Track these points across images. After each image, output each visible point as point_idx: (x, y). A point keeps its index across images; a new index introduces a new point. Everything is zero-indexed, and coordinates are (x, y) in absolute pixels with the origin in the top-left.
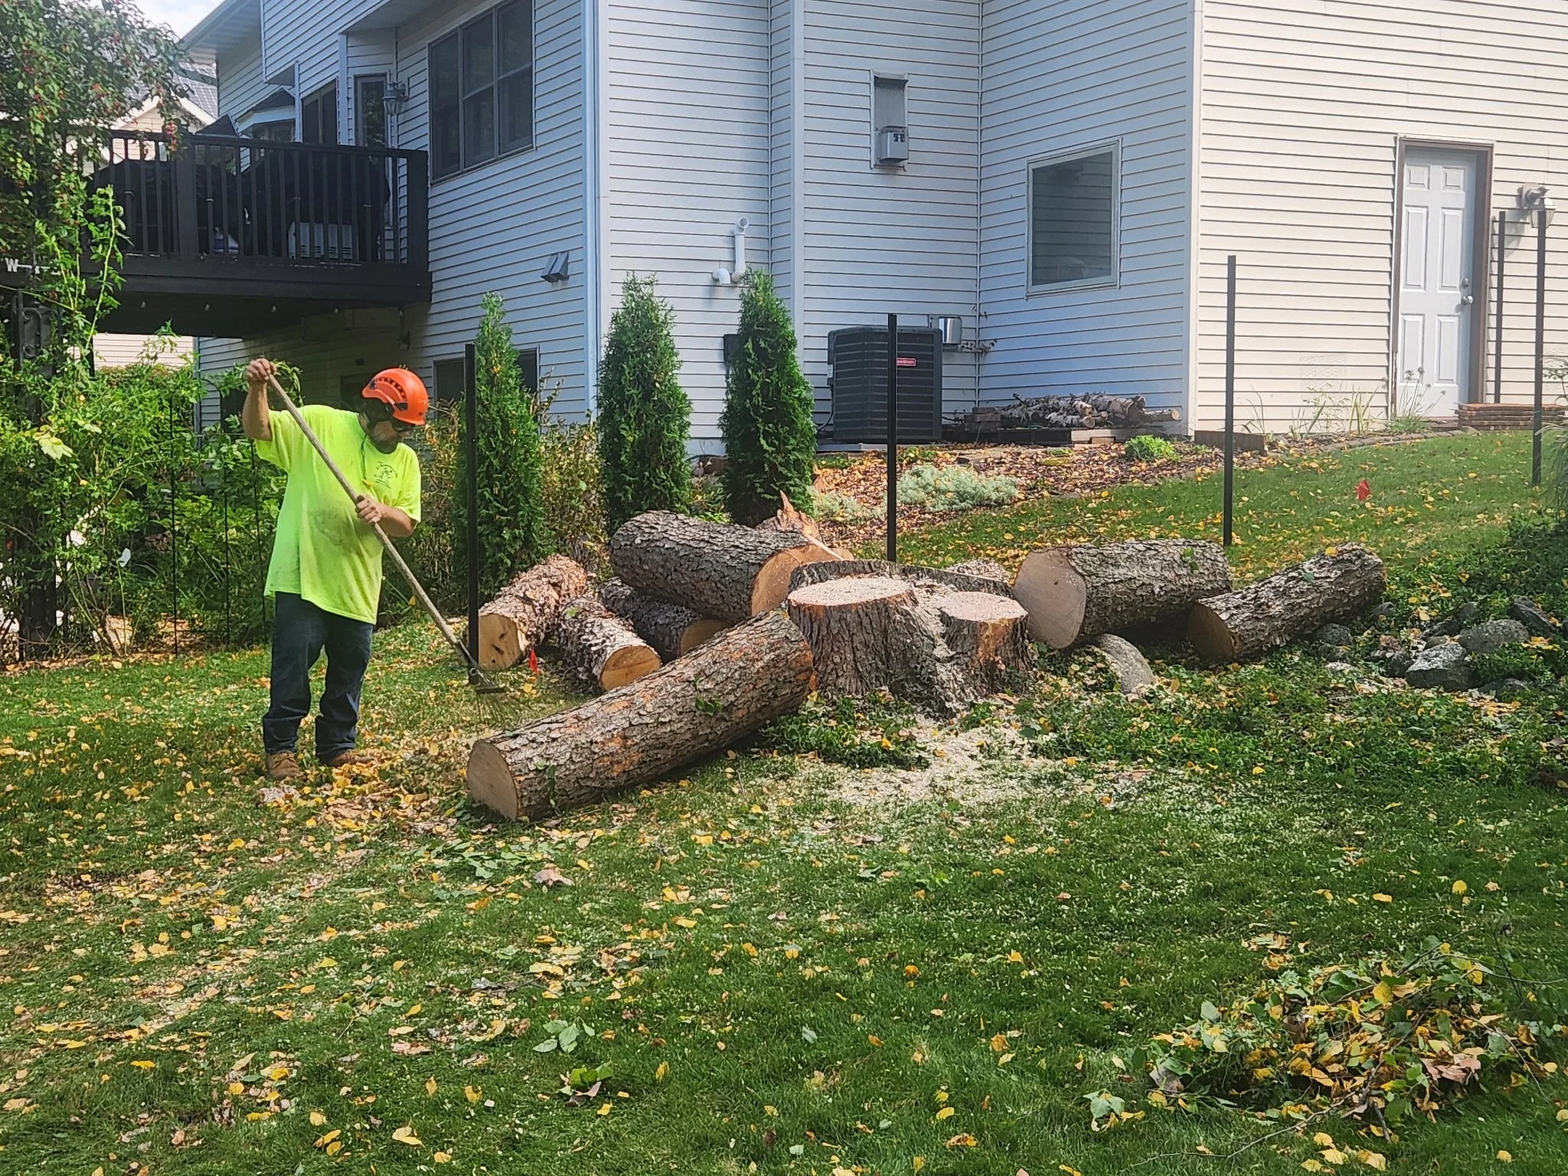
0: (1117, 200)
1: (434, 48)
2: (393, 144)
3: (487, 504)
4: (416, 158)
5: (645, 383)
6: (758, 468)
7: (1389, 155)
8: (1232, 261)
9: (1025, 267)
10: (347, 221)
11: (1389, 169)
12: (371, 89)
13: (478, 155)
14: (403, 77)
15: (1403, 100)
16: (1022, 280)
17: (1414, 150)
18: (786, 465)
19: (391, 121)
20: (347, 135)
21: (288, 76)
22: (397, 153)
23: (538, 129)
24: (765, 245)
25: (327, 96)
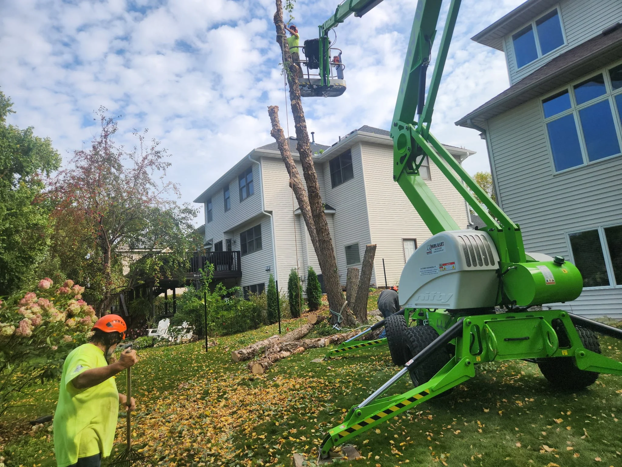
0: (360, 251)
1: (241, 235)
2: (233, 250)
3: (273, 307)
4: (238, 252)
5: (296, 285)
6: (313, 297)
7: (401, 241)
8: (383, 259)
9: (345, 262)
10: (227, 264)
11: (401, 243)
12: (229, 242)
13: (252, 251)
14: (235, 239)
15: (401, 232)
16: (345, 264)
17: (405, 240)
18: (317, 296)
19: (233, 247)
20: (224, 249)
21: (212, 240)
22: (235, 252)
23: (263, 246)
24: (302, 262)
25: (221, 243)
